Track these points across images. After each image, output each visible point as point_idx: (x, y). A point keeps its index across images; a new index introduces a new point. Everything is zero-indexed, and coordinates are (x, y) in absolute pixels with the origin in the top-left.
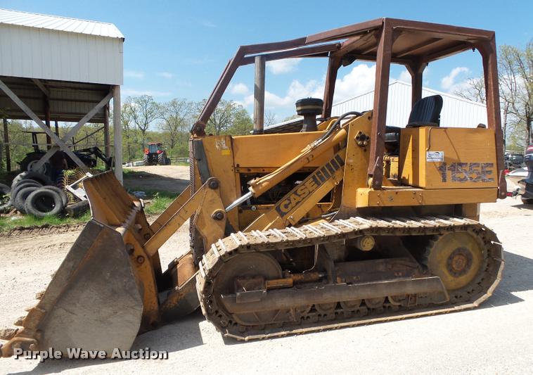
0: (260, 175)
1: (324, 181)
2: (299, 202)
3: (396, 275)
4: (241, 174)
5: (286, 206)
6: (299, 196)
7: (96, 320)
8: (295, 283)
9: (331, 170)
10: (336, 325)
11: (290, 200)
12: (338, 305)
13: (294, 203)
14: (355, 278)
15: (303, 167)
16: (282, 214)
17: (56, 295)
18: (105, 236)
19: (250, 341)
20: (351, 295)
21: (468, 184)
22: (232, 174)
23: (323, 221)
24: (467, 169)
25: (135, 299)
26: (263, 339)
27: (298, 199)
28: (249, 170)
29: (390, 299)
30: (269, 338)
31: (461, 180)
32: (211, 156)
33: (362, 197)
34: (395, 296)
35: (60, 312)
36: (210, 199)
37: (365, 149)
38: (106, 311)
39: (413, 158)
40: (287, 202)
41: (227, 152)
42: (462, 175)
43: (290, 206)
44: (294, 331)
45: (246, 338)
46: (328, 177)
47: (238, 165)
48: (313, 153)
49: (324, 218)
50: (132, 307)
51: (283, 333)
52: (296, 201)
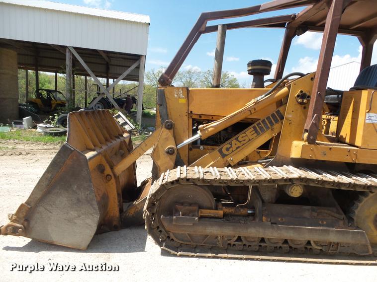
1: (263, 131)
2: (239, 147)
3: (320, 222)
4: (193, 120)
5: (228, 149)
6: (240, 142)
7: (65, 219)
9: (271, 122)
10: (257, 257)
11: (231, 144)
12: (263, 240)
13: (234, 147)
14: (280, 219)
15: (246, 118)
16: (224, 156)
17: (39, 196)
18: (75, 158)
19: (181, 256)
20: (274, 234)
22: (186, 118)
23: (259, 165)
25: (94, 208)
26: (192, 256)
27: (239, 144)
28: (200, 117)
29: (312, 243)
30: (197, 257)
32: (170, 103)
33: (297, 148)
34: (317, 241)
35: (41, 209)
36: (165, 137)
37: (305, 106)
38: (73, 214)
39: (352, 118)
40: (229, 146)
41: (183, 101)
43: (231, 150)
44: (220, 255)
45: (179, 253)
46: (268, 128)
47: (191, 112)
48: (255, 107)
49: (260, 163)
50: (91, 214)
51: (210, 255)
52: (237, 146)
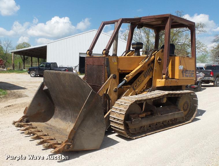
0: (129, 73)
2: (139, 85)
3: (173, 111)
4: (119, 73)
5: (136, 86)
6: (140, 82)
7: (91, 134)
8: (146, 116)
9: (149, 72)
10: (157, 131)
11: (137, 84)
12: (156, 124)
13: (138, 85)
14: (162, 113)
16: (134, 90)
17: (79, 123)
18: (96, 98)
19: (136, 139)
21: (188, 78)
23: (146, 92)
24: (188, 72)
25: (104, 124)
26: (139, 138)
27: (139, 83)
28: (122, 71)
30: (141, 137)
31: (187, 76)
33: (160, 82)
35: (80, 131)
36: (113, 83)
37: (160, 64)
38: (95, 129)
40: (136, 84)
41: (116, 63)
42: (187, 75)
44: (147, 134)
45: (134, 138)
46: (148, 75)
47: (119, 69)
49: (146, 91)
50: (102, 127)
51: (144, 135)
52: (138, 84)
